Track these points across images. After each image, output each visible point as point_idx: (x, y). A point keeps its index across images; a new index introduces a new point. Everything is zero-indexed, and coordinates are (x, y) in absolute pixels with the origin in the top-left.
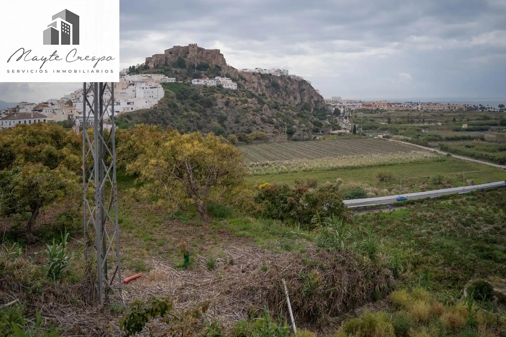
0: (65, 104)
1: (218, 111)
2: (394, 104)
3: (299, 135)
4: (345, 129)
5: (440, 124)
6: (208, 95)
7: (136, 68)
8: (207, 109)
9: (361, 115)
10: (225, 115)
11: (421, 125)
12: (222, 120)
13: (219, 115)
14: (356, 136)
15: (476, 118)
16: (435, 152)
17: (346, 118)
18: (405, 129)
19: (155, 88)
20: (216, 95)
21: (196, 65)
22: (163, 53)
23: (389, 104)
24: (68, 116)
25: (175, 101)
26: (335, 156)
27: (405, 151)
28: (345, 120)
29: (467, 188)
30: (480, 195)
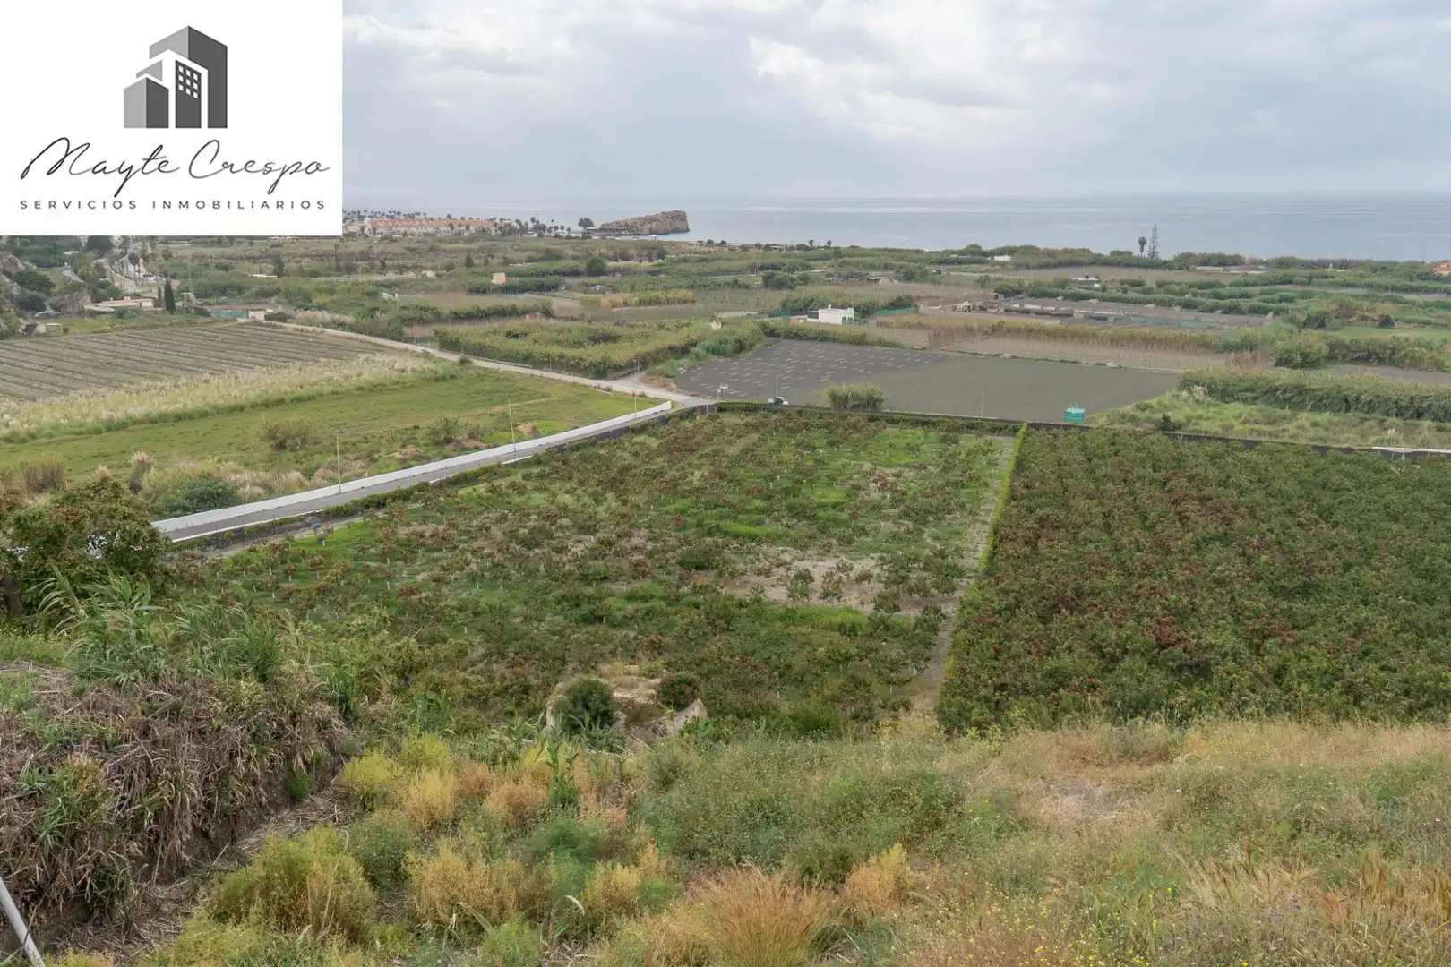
4: (136, 296)
5: (430, 274)
9: (185, 250)
11: (380, 278)
14: (175, 319)
15: (525, 255)
16: (426, 355)
17: (134, 260)
18: (331, 292)
26: (112, 383)
27: (339, 357)
28: (131, 268)
29: (521, 446)
30: (557, 462)
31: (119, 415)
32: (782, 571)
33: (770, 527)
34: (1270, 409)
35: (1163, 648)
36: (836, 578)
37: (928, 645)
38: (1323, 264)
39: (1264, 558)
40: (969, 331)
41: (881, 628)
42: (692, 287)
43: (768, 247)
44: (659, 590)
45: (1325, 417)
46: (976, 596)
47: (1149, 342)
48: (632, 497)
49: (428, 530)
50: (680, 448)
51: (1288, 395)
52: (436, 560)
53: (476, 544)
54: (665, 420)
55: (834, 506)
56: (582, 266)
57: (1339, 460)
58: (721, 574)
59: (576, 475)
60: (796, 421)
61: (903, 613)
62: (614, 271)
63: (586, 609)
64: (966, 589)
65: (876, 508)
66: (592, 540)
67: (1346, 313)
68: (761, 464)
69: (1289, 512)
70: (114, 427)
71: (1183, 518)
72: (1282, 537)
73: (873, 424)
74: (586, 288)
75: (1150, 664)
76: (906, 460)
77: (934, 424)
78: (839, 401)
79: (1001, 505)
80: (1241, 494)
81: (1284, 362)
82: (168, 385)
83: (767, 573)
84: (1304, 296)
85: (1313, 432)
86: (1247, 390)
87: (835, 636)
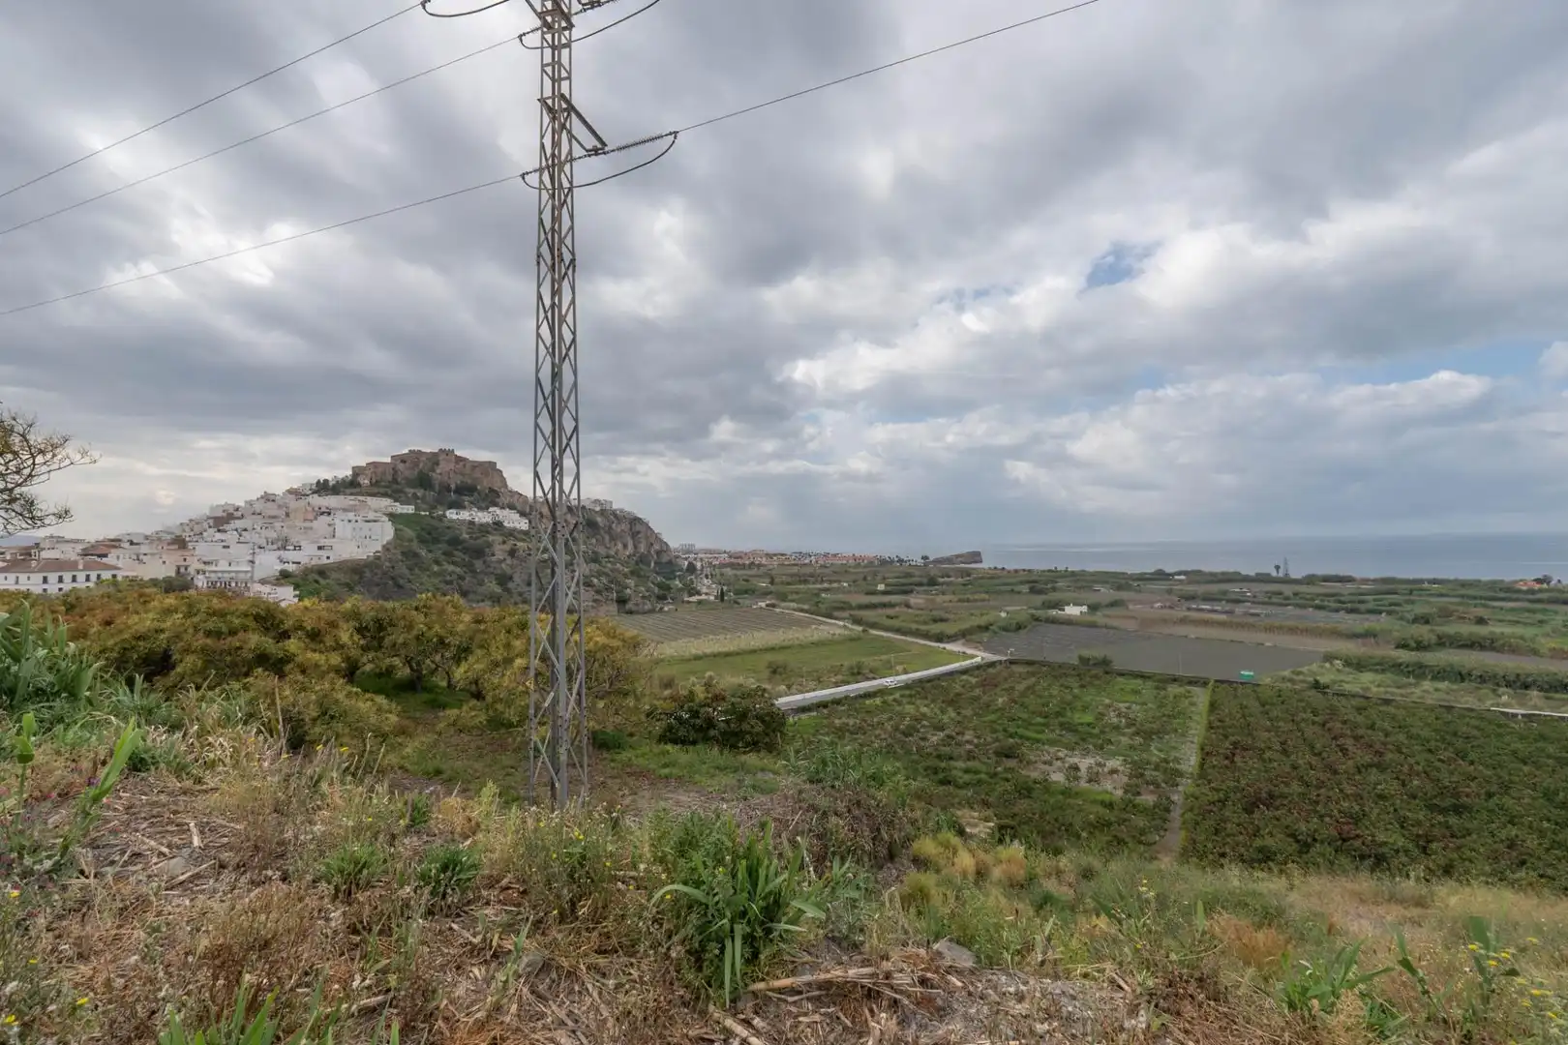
0: (169, 544)
1: (497, 565)
2: (775, 555)
3: (637, 605)
4: (706, 594)
5: (845, 584)
6: (476, 539)
7: (331, 484)
8: (475, 562)
9: (728, 571)
10: (509, 571)
11: (819, 586)
12: (504, 580)
13: (499, 572)
14: (723, 605)
15: (893, 575)
16: (845, 627)
17: (706, 577)
18: (797, 593)
19: (375, 521)
20: (491, 538)
21: (453, 486)
22: (389, 460)
23: (769, 556)
24: (175, 568)
25: (415, 546)
26: (696, 637)
27: (802, 627)
28: (705, 581)
29: (899, 678)
30: (918, 689)
31: (700, 652)
32: (1059, 763)
33: (1048, 735)
34: (1396, 678)
35: (1344, 840)
36: (1095, 770)
37: (1165, 820)
38: (1422, 581)
39: (1415, 782)
40: (1164, 621)
41: (1129, 806)
42: (987, 592)
43: (1029, 571)
44: (984, 768)
45: (1444, 685)
46: (1197, 791)
47: (1293, 630)
48: (963, 712)
49: (851, 722)
50: (990, 684)
51: (1410, 669)
52: (856, 739)
53: (877, 732)
54: (978, 667)
55: (1089, 725)
56: (925, 580)
57: (1464, 717)
58: (1021, 761)
59: (929, 696)
60: (1058, 671)
61: (1143, 797)
62: (942, 584)
63: (941, 776)
64: (1186, 785)
65: (1116, 728)
66: (942, 734)
67: (1446, 614)
68: (1040, 697)
69: (1430, 751)
70: (697, 658)
71: (1344, 750)
72: (1428, 769)
73: (1108, 676)
74: (926, 592)
75: (1336, 851)
76: (1133, 699)
77: (1149, 677)
78: (1084, 661)
79: (1203, 732)
80: (1387, 735)
81: (1403, 645)
82: (721, 637)
83: (1049, 763)
84: (1408, 602)
85: (1436, 695)
86: (1377, 664)
87: (1101, 810)
